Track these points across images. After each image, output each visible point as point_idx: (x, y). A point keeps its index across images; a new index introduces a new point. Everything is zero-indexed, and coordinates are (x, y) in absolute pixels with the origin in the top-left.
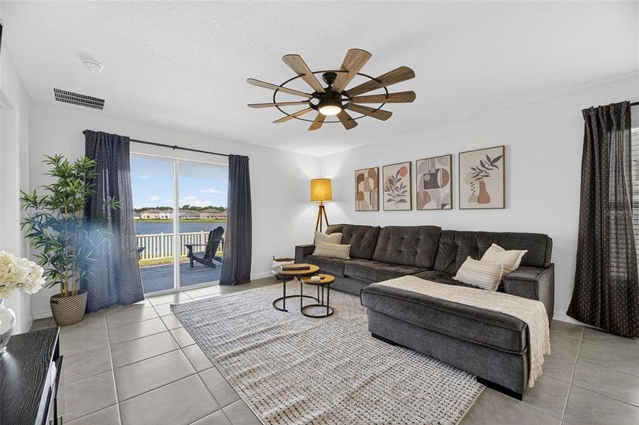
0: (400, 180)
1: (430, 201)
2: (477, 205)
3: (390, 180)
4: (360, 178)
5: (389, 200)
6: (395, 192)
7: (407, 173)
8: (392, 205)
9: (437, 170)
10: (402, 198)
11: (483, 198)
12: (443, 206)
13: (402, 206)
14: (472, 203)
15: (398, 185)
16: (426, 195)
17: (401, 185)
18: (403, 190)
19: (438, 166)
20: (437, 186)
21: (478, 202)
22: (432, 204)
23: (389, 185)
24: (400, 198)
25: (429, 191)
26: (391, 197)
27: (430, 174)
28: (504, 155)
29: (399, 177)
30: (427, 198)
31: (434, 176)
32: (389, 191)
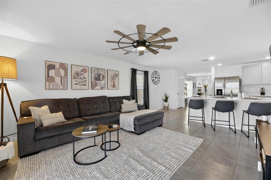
0: (82, 74)
1: (97, 86)
2: (112, 88)
3: (76, 73)
4: (50, 67)
5: (76, 84)
6: (80, 80)
7: (87, 72)
8: (78, 87)
9: (100, 74)
10: (84, 83)
11: (114, 86)
12: (103, 88)
13: (84, 87)
14: (111, 88)
15: (82, 76)
16: (96, 83)
17: (84, 77)
18: (85, 80)
19: (100, 72)
20: (100, 80)
21: (113, 87)
22: (98, 87)
23: (76, 76)
24: (83, 83)
25: (97, 81)
26: (77, 83)
27: (97, 75)
28: (118, 74)
29: (82, 73)
30: (96, 85)
31: (99, 76)
32: (76, 79)
